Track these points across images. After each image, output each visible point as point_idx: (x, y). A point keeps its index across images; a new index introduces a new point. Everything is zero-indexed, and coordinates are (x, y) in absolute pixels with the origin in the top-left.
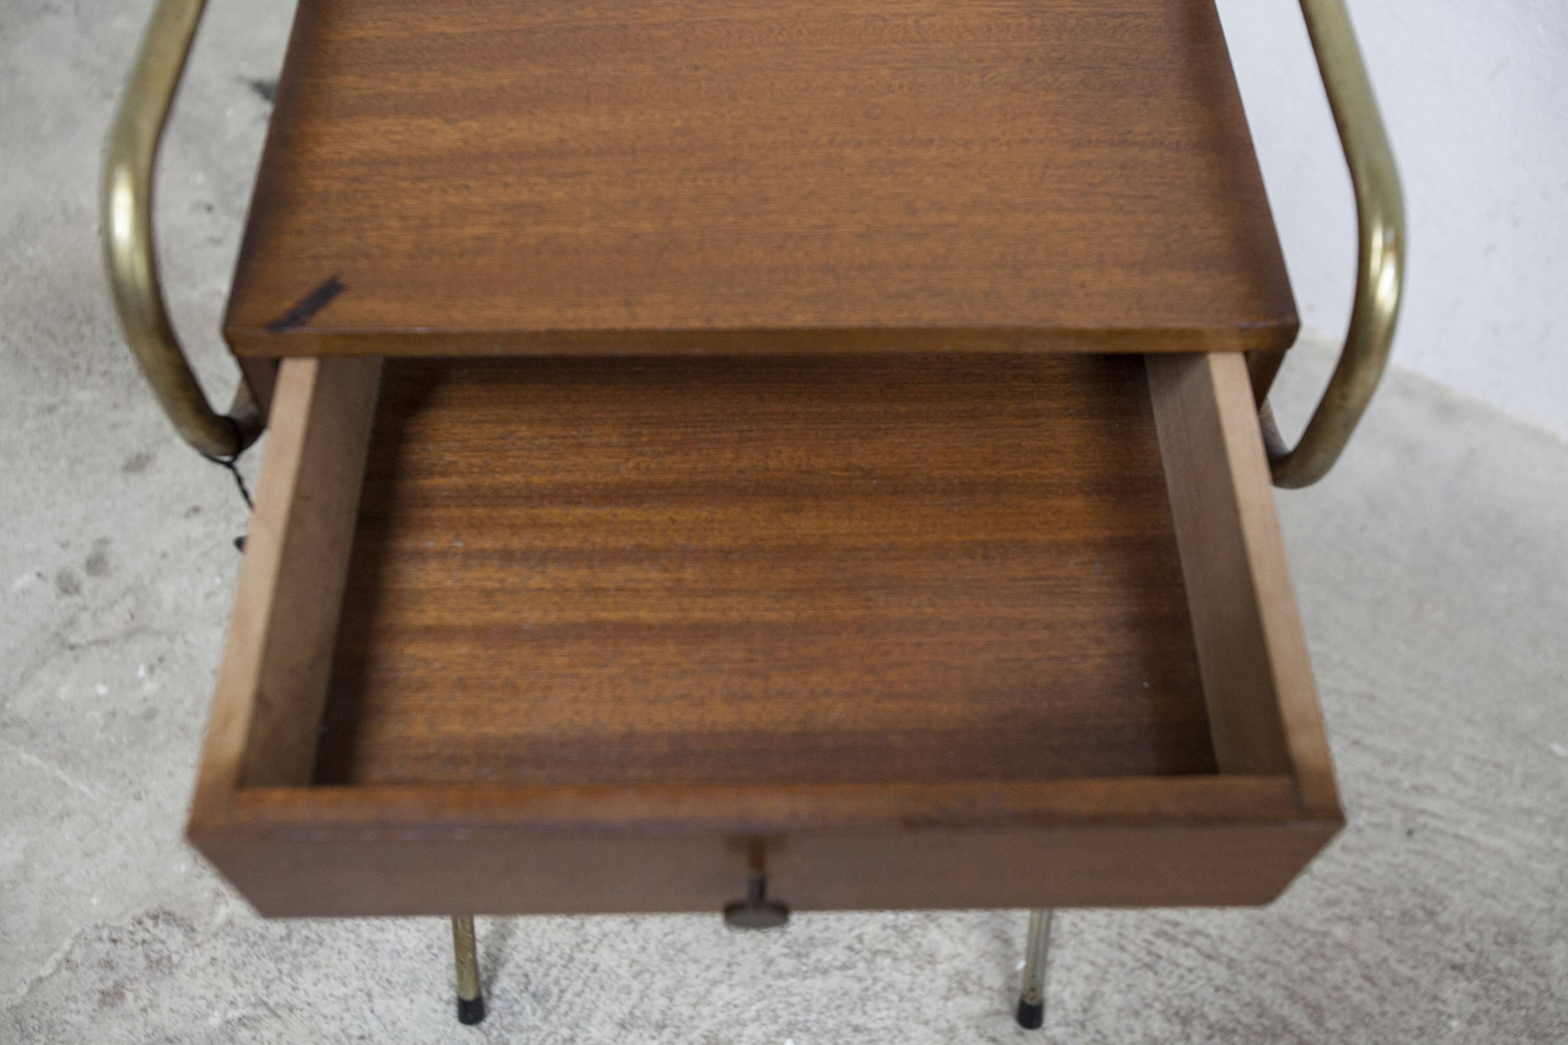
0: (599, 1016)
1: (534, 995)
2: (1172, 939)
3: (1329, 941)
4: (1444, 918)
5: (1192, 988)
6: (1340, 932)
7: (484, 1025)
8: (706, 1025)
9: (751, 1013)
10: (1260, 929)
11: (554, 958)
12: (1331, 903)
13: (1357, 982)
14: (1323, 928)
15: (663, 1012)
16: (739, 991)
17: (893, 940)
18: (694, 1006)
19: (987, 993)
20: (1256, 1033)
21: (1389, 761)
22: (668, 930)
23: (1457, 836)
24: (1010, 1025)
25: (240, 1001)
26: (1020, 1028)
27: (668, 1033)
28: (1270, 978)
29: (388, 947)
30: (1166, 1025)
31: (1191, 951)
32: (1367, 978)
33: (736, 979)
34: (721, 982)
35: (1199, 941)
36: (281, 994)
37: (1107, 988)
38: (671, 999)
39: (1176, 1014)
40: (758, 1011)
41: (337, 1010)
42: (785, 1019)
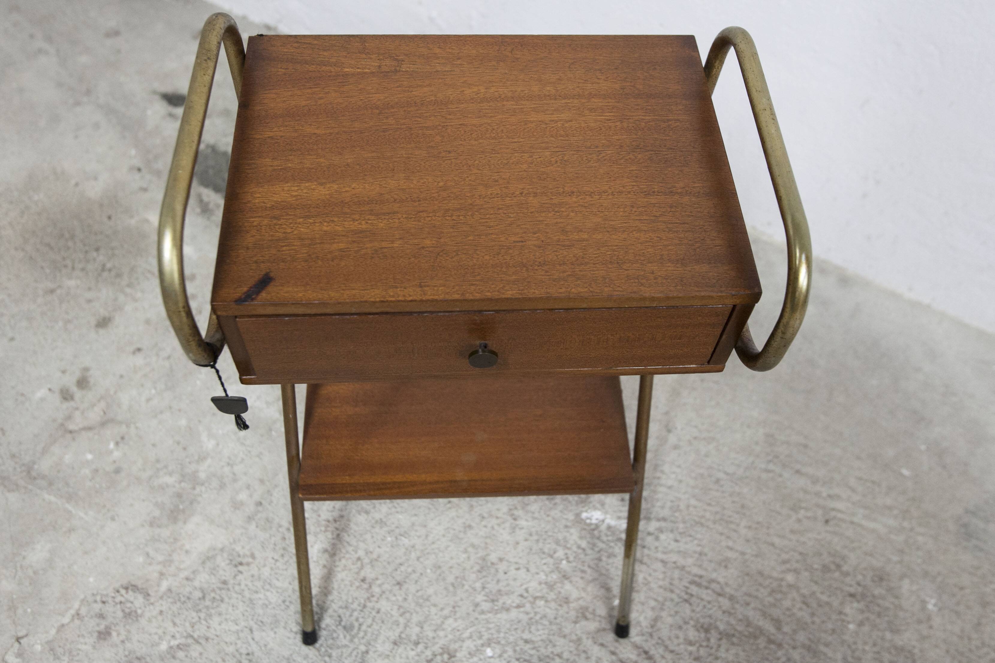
0: (381, 638)
1: (345, 628)
2: (699, 585)
3: (784, 583)
4: (845, 568)
5: (711, 612)
6: (790, 578)
7: (317, 645)
8: (442, 642)
9: (466, 634)
10: (746, 578)
11: (355, 606)
12: (784, 562)
13: (799, 605)
14: (781, 576)
15: (417, 635)
16: (460, 622)
17: (545, 591)
18: (435, 631)
19: (598, 619)
20: (746, 636)
21: (815, 481)
22: (419, 588)
23: (852, 523)
24: (611, 636)
25: (178, 636)
26: (616, 638)
27: (421, 647)
28: (752, 605)
29: (260, 602)
30: (696, 633)
31: (709, 591)
32: (804, 603)
33: (458, 615)
34: (450, 617)
35: (714, 586)
36: (200, 631)
37: (664, 614)
38: (422, 628)
39: (702, 627)
40: (471, 633)
41: (233, 638)
42: (486, 636)
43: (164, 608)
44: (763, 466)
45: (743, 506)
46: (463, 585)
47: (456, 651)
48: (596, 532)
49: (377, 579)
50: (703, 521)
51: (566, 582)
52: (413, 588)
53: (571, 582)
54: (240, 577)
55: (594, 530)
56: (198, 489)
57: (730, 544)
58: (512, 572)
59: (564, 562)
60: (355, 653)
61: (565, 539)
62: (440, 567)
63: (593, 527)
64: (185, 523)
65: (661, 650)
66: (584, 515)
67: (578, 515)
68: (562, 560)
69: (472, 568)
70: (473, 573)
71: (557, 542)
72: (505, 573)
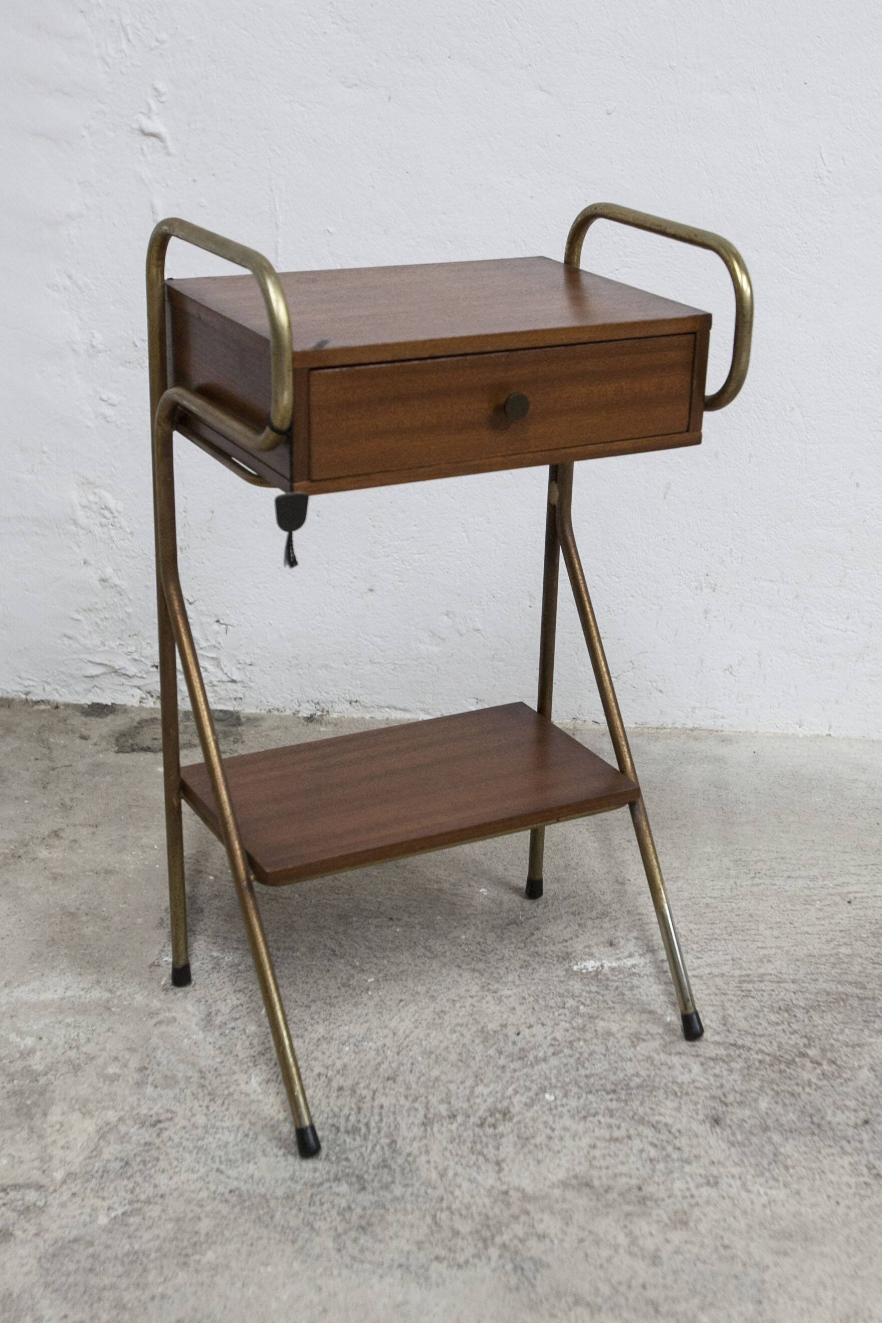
0: (403, 1127)
1: (347, 1132)
2: (751, 982)
3: (841, 956)
5: (780, 997)
6: (844, 950)
7: (324, 1155)
8: (484, 1107)
9: (510, 1091)
10: (798, 963)
11: (346, 1111)
12: (828, 942)
13: (870, 966)
14: (834, 952)
15: (447, 1110)
16: (492, 1086)
17: (577, 1034)
18: (469, 1100)
19: (657, 1037)
20: (834, 1003)
21: (814, 879)
22: (418, 1075)
23: (875, 896)
24: (684, 1045)
25: (116, 1206)
26: (690, 1043)
27: (460, 1119)
28: (822, 980)
29: (214, 1146)
30: (778, 1016)
31: (766, 983)
32: (874, 963)
33: (485, 1081)
34: (477, 1085)
35: (766, 978)
36: (147, 1193)
37: (731, 1011)
38: (449, 1103)
39: (780, 1009)
40: (514, 1090)
41: (200, 1184)
42: (535, 1088)
43: (75, 1190)
44: (749, 882)
45: (751, 916)
46: (474, 1058)
47: (508, 1108)
48: (600, 977)
49: (357, 1083)
50: (716, 936)
51: (597, 1021)
52: (412, 1078)
53: (602, 1019)
54: (165, 1134)
55: (597, 975)
56: (42, 1081)
57: (760, 944)
58: (526, 1032)
59: (582, 1007)
60: (378, 1148)
61: (567, 991)
62: (431, 1052)
63: (593, 974)
64: (45, 1114)
65: (750, 1038)
66: (575, 968)
67: (569, 971)
68: (578, 1007)
69: (473, 1041)
70: (478, 1045)
71: (561, 995)
72: (518, 1034)
